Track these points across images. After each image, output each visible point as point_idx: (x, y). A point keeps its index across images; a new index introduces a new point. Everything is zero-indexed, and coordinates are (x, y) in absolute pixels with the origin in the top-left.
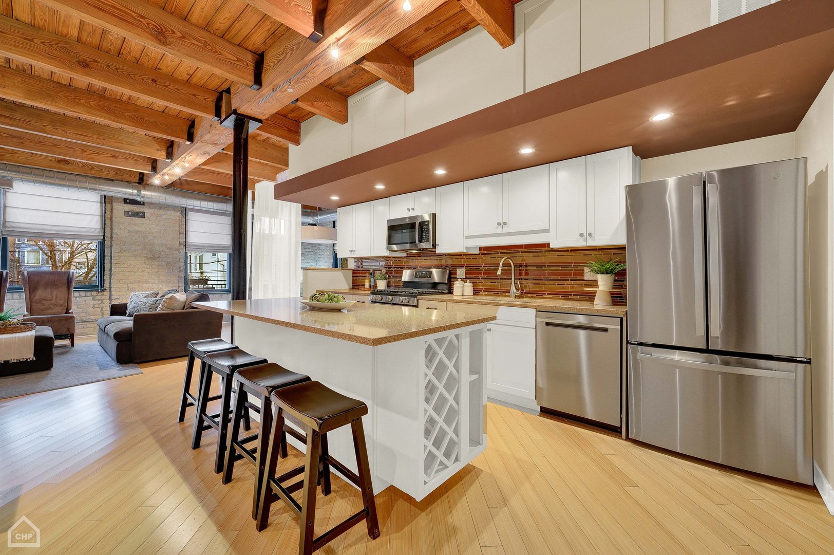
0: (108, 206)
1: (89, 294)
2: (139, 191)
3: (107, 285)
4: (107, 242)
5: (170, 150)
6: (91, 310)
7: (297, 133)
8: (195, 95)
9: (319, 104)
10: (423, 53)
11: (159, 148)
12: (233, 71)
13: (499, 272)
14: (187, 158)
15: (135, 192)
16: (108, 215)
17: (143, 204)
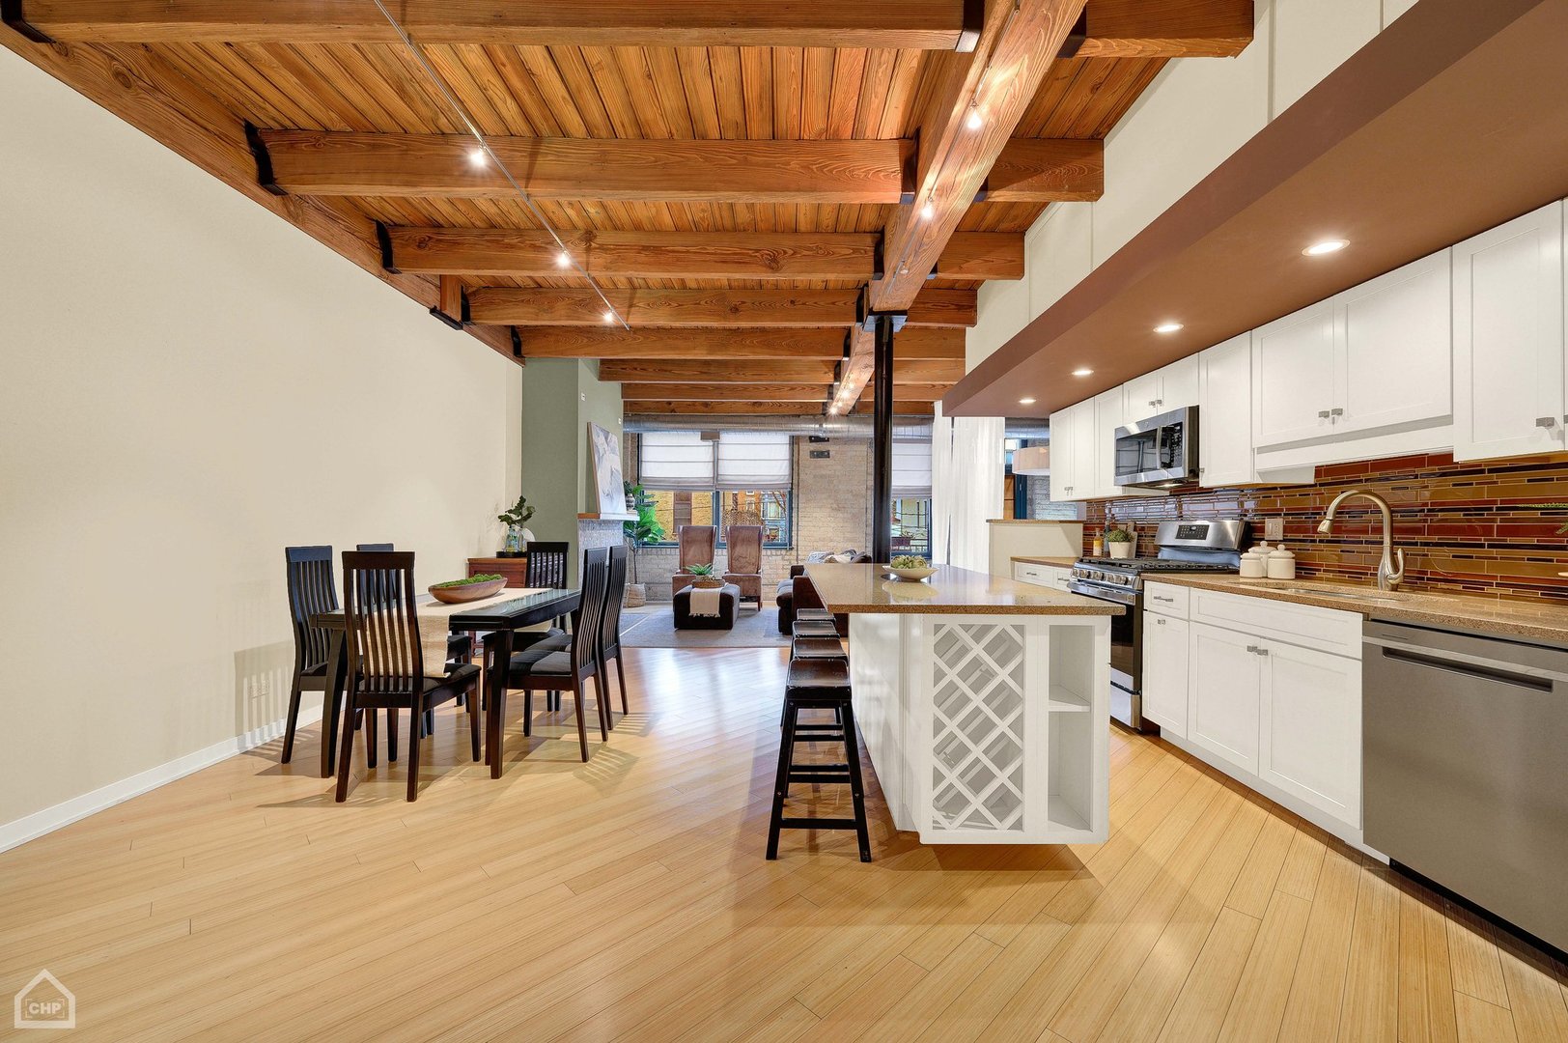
0: (796, 446)
1: (779, 553)
2: (821, 425)
3: (794, 543)
4: (795, 492)
5: (838, 371)
6: (780, 571)
7: (971, 307)
8: (833, 303)
9: (973, 263)
10: (1113, 121)
11: (827, 370)
12: (848, 269)
13: (1324, 526)
14: (851, 376)
15: (817, 426)
16: (795, 459)
17: (828, 440)
